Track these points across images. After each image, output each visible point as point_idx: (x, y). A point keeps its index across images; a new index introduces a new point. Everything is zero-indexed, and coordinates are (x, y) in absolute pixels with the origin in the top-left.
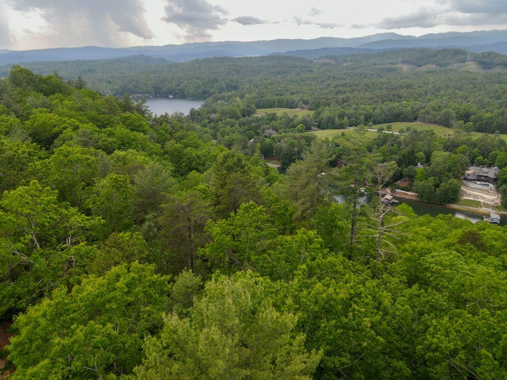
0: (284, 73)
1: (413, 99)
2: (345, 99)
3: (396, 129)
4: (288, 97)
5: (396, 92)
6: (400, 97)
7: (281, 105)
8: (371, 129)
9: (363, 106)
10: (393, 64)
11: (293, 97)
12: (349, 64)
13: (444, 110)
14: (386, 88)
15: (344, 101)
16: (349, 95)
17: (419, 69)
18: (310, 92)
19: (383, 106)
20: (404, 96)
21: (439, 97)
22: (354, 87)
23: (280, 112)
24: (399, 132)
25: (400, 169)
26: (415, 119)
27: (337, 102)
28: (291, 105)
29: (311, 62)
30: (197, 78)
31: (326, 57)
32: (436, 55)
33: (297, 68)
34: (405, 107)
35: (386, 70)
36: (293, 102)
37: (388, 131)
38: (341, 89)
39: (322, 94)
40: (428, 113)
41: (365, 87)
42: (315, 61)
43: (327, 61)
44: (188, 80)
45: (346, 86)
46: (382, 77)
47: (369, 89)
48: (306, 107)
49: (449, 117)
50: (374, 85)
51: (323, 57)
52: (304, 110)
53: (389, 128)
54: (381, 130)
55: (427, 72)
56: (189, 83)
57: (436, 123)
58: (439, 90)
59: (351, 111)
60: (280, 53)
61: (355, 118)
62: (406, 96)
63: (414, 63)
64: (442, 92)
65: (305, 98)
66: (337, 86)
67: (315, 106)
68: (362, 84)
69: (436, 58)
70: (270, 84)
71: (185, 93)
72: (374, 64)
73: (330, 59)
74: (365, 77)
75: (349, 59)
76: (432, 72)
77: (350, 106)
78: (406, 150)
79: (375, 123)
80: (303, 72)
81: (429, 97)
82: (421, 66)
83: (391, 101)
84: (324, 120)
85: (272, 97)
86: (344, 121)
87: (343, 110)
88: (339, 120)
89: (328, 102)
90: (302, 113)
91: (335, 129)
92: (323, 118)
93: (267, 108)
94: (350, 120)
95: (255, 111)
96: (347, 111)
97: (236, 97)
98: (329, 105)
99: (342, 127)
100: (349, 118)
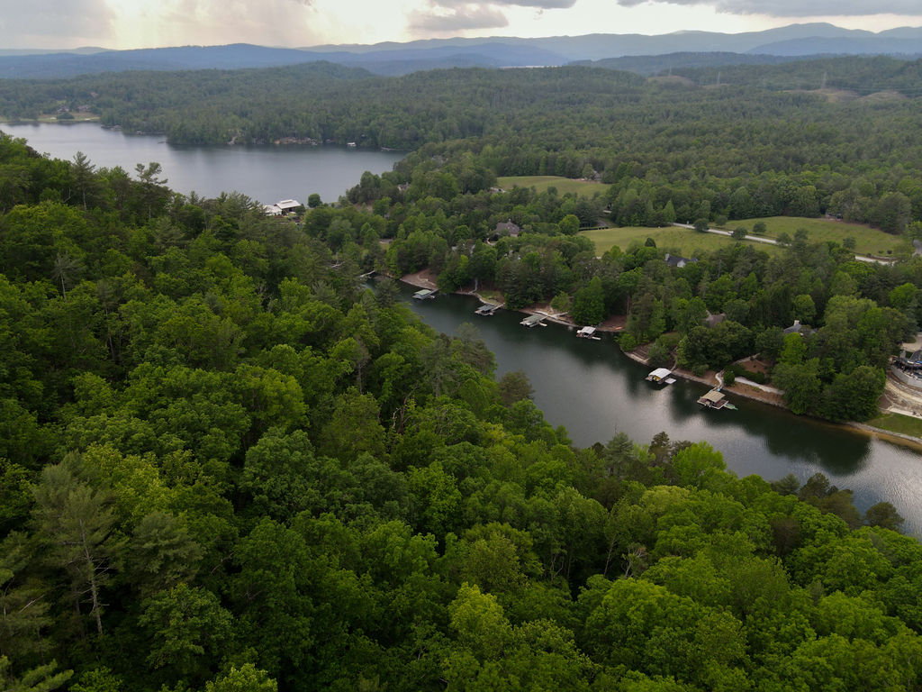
0: (580, 102)
1: (827, 166)
2: (681, 162)
3: (767, 239)
4: (570, 153)
5: (793, 149)
6: (800, 161)
7: (551, 169)
8: (722, 229)
9: (712, 179)
10: (809, 88)
11: (578, 154)
12: (718, 85)
13: (886, 195)
14: (777, 140)
15: (677, 166)
16: (692, 153)
17: (862, 100)
18: (617, 144)
19: (757, 181)
20: (809, 158)
21: (887, 163)
22: (707, 137)
23: (540, 185)
24: (778, 240)
25: (749, 332)
26: (823, 211)
27: (663, 170)
28: (572, 172)
29: (641, 80)
30: (406, 110)
31: (676, 72)
32: (901, 71)
33: (609, 92)
34: (804, 184)
35: (791, 100)
36: (575, 163)
37: (757, 235)
38: (681, 139)
39: (638, 150)
40: (850, 199)
41: (732, 137)
42: (650, 80)
43: (676, 79)
44: (387, 112)
45: (694, 133)
46: (779, 115)
47: (741, 142)
48: (598, 175)
49: (896, 210)
50: (752, 132)
51: (668, 71)
52: (593, 182)
53: (759, 230)
54: (739, 234)
55: (876, 108)
56: (387, 119)
57: (865, 222)
58: (888, 147)
59: (683, 189)
60: (590, 61)
61: (691, 205)
62: (812, 161)
63: (853, 88)
64: (894, 154)
65: (601, 158)
66: (675, 133)
67: (616, 176)
68: (728, 130)
69: (900, 79)
70: (545, 125)
71: (379, 138)
72: (770, 87)
73: (683, 76)
74: (744, 114)
75: (720, 75)
76: (886, 107)
77: (686, 177)
78: (775, 286)
79: (732, 216)
80: (619, 102)
81: (864, 162)
82: (866, 93)
83: (778, 168)
84: (625, 206)
85: (537, 152)
86: (665, 211)
87: (667, 186)
88: (655, 208)
89: (644, 167)
90: (588, 189)
91: (645, 226)
92: (623, 203)
93: (523, 175)
94: (679, 209)
95: (492, 182)
96: (675, 190)
97: (466, 149)
98: (642, 175)
99: (660, 222)
100: (676, 204)
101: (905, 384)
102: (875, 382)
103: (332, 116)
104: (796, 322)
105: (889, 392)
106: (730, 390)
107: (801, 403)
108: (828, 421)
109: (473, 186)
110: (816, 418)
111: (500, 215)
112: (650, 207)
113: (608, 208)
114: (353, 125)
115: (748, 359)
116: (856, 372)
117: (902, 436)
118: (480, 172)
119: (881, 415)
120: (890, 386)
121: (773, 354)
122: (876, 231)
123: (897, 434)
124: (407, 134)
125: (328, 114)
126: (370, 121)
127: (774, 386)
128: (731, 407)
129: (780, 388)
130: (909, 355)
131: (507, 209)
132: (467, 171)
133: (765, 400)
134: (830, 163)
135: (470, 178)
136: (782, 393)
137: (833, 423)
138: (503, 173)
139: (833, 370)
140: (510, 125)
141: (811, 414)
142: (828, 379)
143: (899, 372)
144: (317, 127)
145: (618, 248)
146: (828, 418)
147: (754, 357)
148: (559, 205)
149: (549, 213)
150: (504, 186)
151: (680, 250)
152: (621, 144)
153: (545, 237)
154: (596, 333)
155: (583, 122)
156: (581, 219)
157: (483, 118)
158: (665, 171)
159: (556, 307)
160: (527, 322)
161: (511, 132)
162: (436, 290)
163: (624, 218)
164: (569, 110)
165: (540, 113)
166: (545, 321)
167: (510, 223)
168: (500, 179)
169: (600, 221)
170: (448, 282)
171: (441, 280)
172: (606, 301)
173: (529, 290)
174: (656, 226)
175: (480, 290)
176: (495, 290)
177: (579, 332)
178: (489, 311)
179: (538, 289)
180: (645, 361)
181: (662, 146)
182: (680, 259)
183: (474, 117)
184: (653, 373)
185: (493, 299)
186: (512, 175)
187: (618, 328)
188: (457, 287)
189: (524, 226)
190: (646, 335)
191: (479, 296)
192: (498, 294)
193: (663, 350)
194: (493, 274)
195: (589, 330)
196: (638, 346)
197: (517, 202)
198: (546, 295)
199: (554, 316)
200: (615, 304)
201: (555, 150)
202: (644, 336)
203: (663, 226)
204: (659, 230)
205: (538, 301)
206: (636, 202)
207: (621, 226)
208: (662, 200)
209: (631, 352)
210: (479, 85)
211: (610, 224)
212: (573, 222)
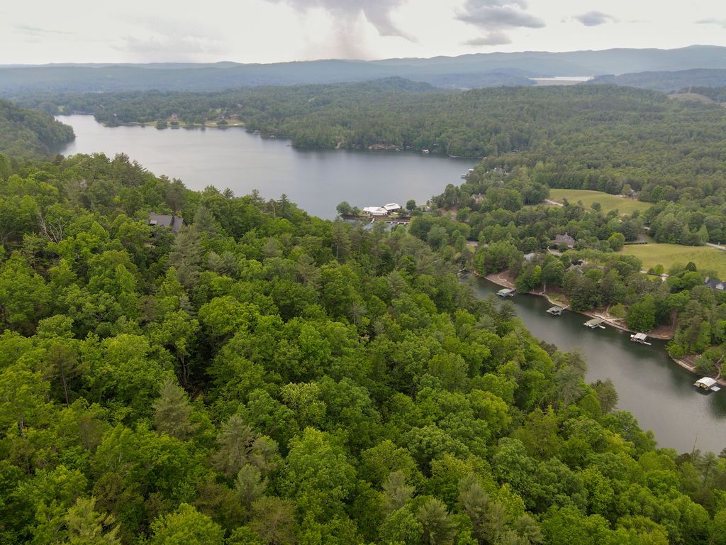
2: (711, 187)
4: (609, 172)
7: (593, 185)
11: (616, 172)
15: (707, 192)
23: (585, 199)
27: (694, 194)
28: (611, 188)
29: (663, 98)
30: (468, 125)
36: (614, 182)
42: (671, 97)
43: (695, 97)
44: (454, 127)
48: (635, 194)
52: (631, 199)
56: (455, 133)
60: (613, 75)
71: (447, 147)
73: (702, 94)
77: (716, 203)
84: (663, 227)
86: (699, 234)
87: (700, 211)
88: (691, 230)
89: (678, 191)
91: (680, 244)
92: (662, 223)
94: (712, 232)
96: (709, 217)
97: (522, 164)
98: (676, 199)
99: (694, 242)
100: (709, 228)
103: (412, 129)
113: (648, 226)
114: (428, 137)
118: (537, 187)
124: (470, 145)
125: (409, 126)
126: (441, 134)
135: (529, 193)
138: (553, 185)
140: (552, 140)
144: (400, 137)
148: (606, 221)
151: (717, 272)
152: (653, 165)
154: (647, 339)
156: (625, 235)
157: (529, 132)
158: (697, 195)
159: (613, 314)
160: (588, 324)
162: (513, 289)
163: (662, 236)
166: (603, 324)
167: (566, 235)
169: (640, 236)
170: (524, 284)
171: (518, 283)
172: (656, 315)
173: (591, 299)
174: (691, 245)
175: (548, 293)
176: (560, 293)
177: (632, 336)
178: (558, 311)
179: (598, 298)
180: (692, 369)
181: (690, 169)
182: (718, 282)
183: (522, 131)
184: (702, 381)
185: (559, 301)
186: (560, 188)
187: (665, 337)
188: (530, 288)
190: (693, 348)
191: (548, 297)
192: (563, 297)
193: (709, 362)
194: (560, 281)
195: (641, 336)
196: (687, 354)
198: (607, 300)
199: (611, 320)
200: (662, 318)
203: (697, 245)
204: (693, 249)
205: (596, 307)
206: (673, 224)
207: (658, 242)
208: (696, 223)
209: (679, 359)
211: (648, 238)
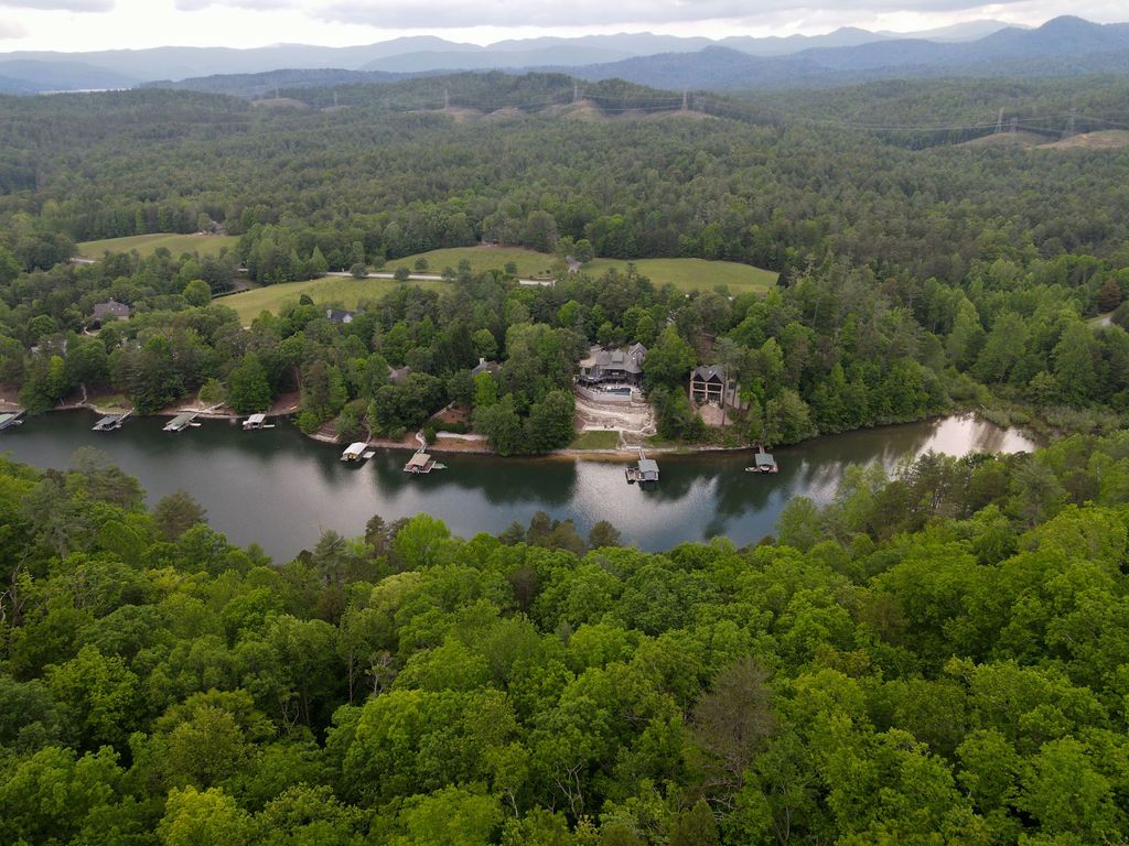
0: (170, 135)
1: (472, 191)
2: (317, 200)
3: (433, 276)
4: (173, 202)
5: (433, 175)
6: (443, 187)
7: (153, 225)
8: (381, 272)
9: (357, 217)
10: (433, 107)
11: (186, 202)
12: (337, 108)
13: (532, 215)
14: (415, 166)
15: (314, 206)
16: (327, 188)
17: (487, 118)
18: (234, 186)
19: (406, 214)
20: (452, 184)
21: (525, 181)
22: (340, 169)
24: (443, 275)
25: (438, 380)
26: (478, 238)
27: (297, 211)
28: (183, 226)
29: (245, 105)
31: (283, 93)
32: (516, 87)
33: (207, 121)
34: (453, 212)
35: (418, 121)
36: (184, 215)
37: (421, 273)
38: (311, 173)
39: (262, 190)
40: (500, 222)
41: (367, 167)
42: (255, 104)
43: (285, 102)
45: (324, 165)
46: (410, 138)
47: (378, 172)
48: (219, 226)
49: (544, 229)
50: (387, 160)
51: (274, 92)
53: (422, 267)
54: (402, 275)
55: (502, 125)
57: (520, 244)
58: (523, 165)
59: (329, 232)
60: (169, 82)
61: (342, 249)
62: (455, 186)
63: (474, 105)
64: (529, 171)
65: (218, 205)
66: (303, 166)
67: (241, 226)
68: (361, 158)
69: (516, 94)
70: (130, 169)
72: (394, 108)
73: (293, 98)
74: (374, 139)
75: (336, 97)
76: (510, 124)
77: (327, 217)
78: (451, 327)
79: (390, 256)
80: (223, 133)
81: (504, 182)
82: (489, 111)
83: (424, 198)
84: (264, 261)
85: (127, 204)
86: (313, 260)
87: (309, 230)
88: (302, 258)
89: (275, 210)
90: (211, 245)
91: (294, 281)
92: (261, 256)
93: (116, 236)
94: (329, 256)
95: (72, 251)
96: (321, 234)
98: (275, 221)
99: (311, 274)
100: (324, 250)
101: (592, 400)
102: (566, 405)
104: (482, 360)
105: (580, 412)
106: (434, 448)
107: (506, 444)
108: (535, 455)
109: (41, 259)
110: (524, 456)
111: (94, 294)
112: (294, 256)
113: (244, 266)
115: (444, 410)
116: (548, 399)
117: (601, 451)
118: (48, 239)
119: (579, 436)
120: (580, 406)
121: (467, 398)
122: (532, 252)
123: (596, 451)
127: (476, 433)
128: (441, 466)
129: (483, 434)
130: (588, 371)
131: (103, 285)
132: (27, 239)
133: (472, 450)
134: (473, 187)
135: (33, 250)
136: (486, 438)
137: (540, 455)
138: (84, 236)
139: (526, 402)
140: (76, 172)
141: (518, 452)
142: (524, 412)
143: (584, 389)
145: (268, 312)
146: (534, 452)
147: (450, 406)
148: (176, 269)
149: (165, 282)
150: (89, 255)
151: (342, 303)
152: (238, 185)
153: (168, 313)
154: (268, 420)
155: (181, 161)
156: (211, 284)
157: (32, 164)
158: (301, 213)
159: (206, 399)
160: (172, 426)
161: (82, 180)
162: (21, 412)
163: (266, 275)
164: (158, 146)
165: (118, 153)
166: (196, 420)
167: (112, 302)
168: (81, 245)
169: (236, 282)
170: (38, 396)
171: (27, 396)
172: (270, 379)
173: (165, 385)
174: (308, 279)
175: (92, 397)
176: (115, 394)
177: (245, 423)
178: (114, 423)
179: (177, 380)
180: (334, 440)
181: (290, 183)
182: (344, 313)
183: (16, 164)
184: (347, 451)
185: (115, 406)
186: (99, 238)
187: (293, 408)
188: (55, 401)
189: (135, 304)
190: (328, 409)
191: (93, 406)
192: (121, 399)
193: (352, 422)
194: (106, 374)
195: (257, 418)
196: (323, 422)
197: (118, 272)
198: (191, 387)
199: (206, 411)
200: (281, 381)
201: (152, 200)
202: (326, 412)
203: (316, 278)
204: (312, 283)
205: (179, 398)
206: (275, 254)
207: (265, 285)
208: (306, 247)
209: (315, 432)
210: (13, 119)
211: (250, 284)
212: (202, 289)
